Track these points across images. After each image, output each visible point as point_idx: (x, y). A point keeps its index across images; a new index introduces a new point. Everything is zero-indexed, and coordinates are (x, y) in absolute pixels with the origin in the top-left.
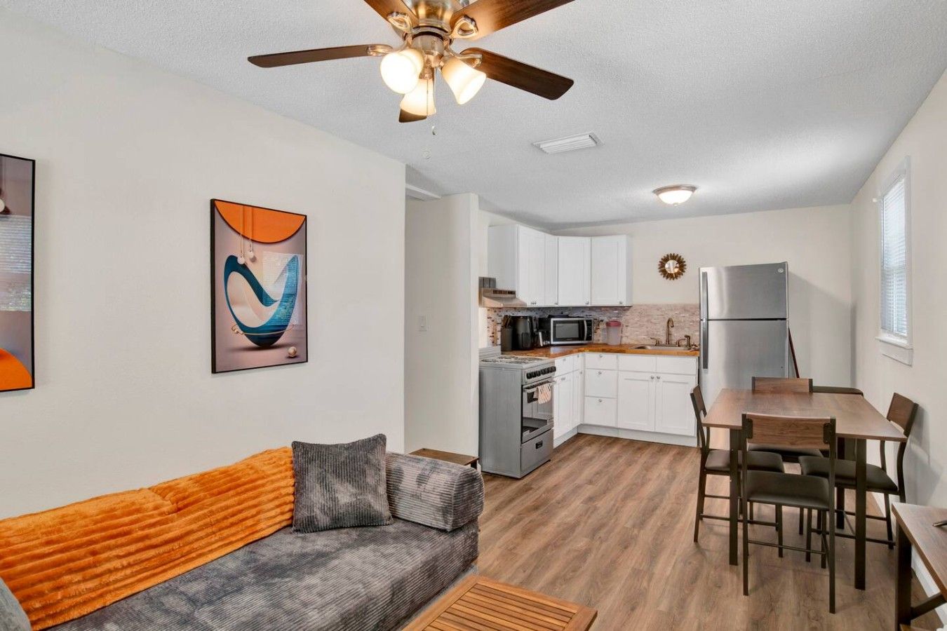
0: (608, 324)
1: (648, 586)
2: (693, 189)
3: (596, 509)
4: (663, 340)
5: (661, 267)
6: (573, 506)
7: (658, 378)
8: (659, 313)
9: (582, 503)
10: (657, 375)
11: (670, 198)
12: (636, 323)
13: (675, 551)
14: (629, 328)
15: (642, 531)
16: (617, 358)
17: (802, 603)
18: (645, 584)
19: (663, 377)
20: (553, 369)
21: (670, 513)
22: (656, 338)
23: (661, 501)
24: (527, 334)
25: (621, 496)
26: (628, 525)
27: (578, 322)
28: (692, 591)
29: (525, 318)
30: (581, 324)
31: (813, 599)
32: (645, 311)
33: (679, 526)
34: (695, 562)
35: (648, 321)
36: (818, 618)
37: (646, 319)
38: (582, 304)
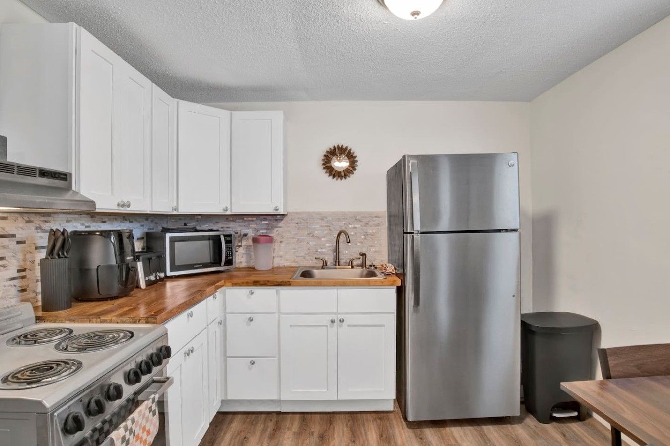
0: (255, 241)
4: (330, 260)
5: (326, 162)
7: (342, 321)
8: (324, 224)
10: (341, 317)
12: (293, 238)
14: (283, 245)
16: (277, 293)
19: (349, 319)
20: (165, 353)
22: (321, 256)
24: (110, 267)
27: (209, 238)
29: (106, 234)
30: (216, 241)
32: (305, 220)
35: (309, 234)
37: (306, 232)
38: (218, 210)
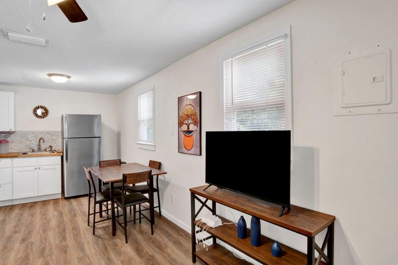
1: (90, 260)
2: (69, 77)
3: (32, 244)
4: (36, 149)
5: (35, 112)
6: (16, 248)
8: (33, 135)
9: (19, 244)
10: (39, 167)
11: (56, 79)
12: (18, 141)
13: (89, 242)
14: (13, 144)
15: (67, 242)
17: (143, 236)
18: (88, 261)
19: (42, 168)
21: (73, 229)
22: (32, 148)
23: (64, 225)
25: (41, 231)
26: (58, 242)
28: (108, 252)
31: (145, 234)
32: (24, 135)
33: (82, 232)
34: (101, 242)
35: (26, 139)
36: (151, 238)
